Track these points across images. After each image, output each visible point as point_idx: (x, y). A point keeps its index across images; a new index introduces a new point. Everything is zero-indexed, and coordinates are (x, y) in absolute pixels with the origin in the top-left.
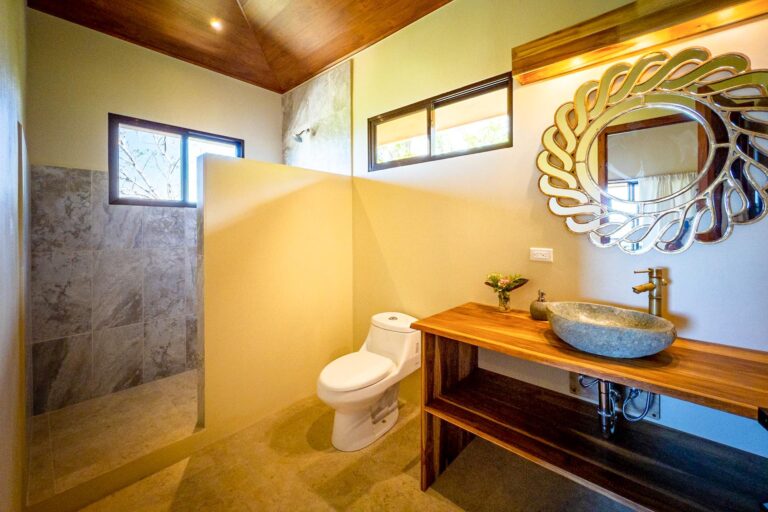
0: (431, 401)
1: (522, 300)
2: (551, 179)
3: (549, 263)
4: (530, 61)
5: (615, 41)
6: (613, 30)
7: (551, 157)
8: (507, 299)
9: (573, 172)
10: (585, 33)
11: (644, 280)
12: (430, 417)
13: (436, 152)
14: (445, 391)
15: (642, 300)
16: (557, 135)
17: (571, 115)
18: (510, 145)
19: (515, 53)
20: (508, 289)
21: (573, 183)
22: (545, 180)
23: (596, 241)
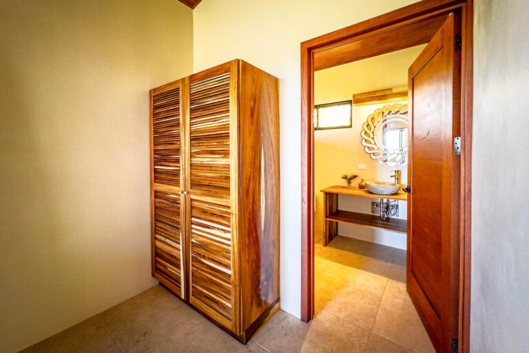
0: (326, 217)
1: (355, 183)
2: (366, 140)
3: (364, 169)
4: (358, 100)
5: (386, 99)
6: (385, 96)
7: (366, 133)
8: (350, 183)
9: (373, 138)
10: (378, 94)
11: (393, 174)
12: (326, 221)
13: (320, 126)
14: (330, 215)
15: (393, 180)
16: (368, 125)
17: (373, 119)
18: (351, 127)
19: (354, 96)
20: (351, 179)
21: (373, 142)
22: (363, 141)
23: (381, 162)
